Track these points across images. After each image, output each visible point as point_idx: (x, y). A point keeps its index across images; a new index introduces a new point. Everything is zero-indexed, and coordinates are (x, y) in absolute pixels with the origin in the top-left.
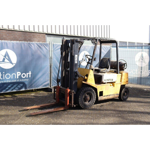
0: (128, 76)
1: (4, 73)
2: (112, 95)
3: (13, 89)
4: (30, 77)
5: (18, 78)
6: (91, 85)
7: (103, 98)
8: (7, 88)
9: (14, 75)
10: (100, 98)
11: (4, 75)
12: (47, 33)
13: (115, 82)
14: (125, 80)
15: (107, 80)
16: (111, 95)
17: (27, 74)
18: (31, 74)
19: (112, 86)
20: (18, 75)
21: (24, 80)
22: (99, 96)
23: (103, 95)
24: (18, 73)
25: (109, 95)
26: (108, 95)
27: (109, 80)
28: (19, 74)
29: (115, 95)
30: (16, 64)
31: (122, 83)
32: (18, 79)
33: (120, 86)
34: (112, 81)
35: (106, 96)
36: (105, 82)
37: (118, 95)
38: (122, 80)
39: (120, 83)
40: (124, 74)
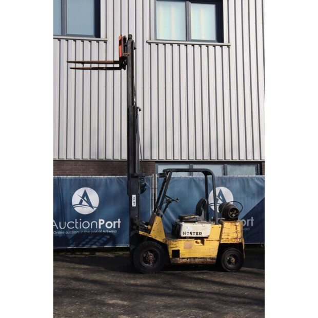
0: (236, 229)
1: (80, 220)
2: (201, 259)
3: (92, 245)
4: (119, 227)
5: (100, 227)
7: (181, 261)
8: (84, 243)
9: (95, 223)
10: (173, 261)
11: (80, 222)
12: (157, 160)
13: (207, 238)
14: (228, 235)
15: (189, 234)
16: (196, 258)
17: (115, 223)
18: (120, 223)
20: (100, 224)
21: (110, 232)
22: (171, 257)
23: (180, 257)
24: (100, 220)
25: (193, 258)
26: (190, 258)
27: (193, 234)
28: (102, 222)
29: (206, 259)
30: (98, 208)
31: (222, 240)
32: (100, 229)
33: (217, 244)
34: (200, 236)
35: (186, 259)
36: (185, 236)
37: (215, 261)
38: (223, 235)
39: (218, 241)
40: (227, 225)
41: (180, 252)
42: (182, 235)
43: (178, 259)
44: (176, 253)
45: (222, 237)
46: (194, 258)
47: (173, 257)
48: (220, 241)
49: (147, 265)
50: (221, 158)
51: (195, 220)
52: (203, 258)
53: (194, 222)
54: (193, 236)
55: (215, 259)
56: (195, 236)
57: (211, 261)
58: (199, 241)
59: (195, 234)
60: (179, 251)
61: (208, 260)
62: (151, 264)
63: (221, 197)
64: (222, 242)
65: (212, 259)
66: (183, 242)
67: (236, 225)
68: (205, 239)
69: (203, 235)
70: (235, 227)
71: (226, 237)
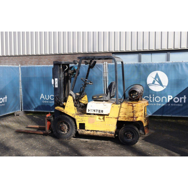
0: (133, 109)
2: (102, 132)
6: (66, 113)
7: (86, 132)
10: (80, 131)
13: (108, 115)
14: (125, 114)
15: (93, 111)
16: (98, 131)
19: (102, 120)
22: (78, 128)
23: (85, 129)
25: (95, 131)
26: (93, 131)
27: (96, 111)
29: (106, 132)
31: (120, 118)
33: (115, 121)
34: (102, 113)
35: (90, 131)
36: (89, 112)
37: (113, 135)
38: (120, 114)
39: (116, 118)
40: (124, 105)
41: (86, 125)
42: (87, 112)
43: (84, 130)
44: (82, 126)
45: (120, 115)
46: (97, 131)
47: (80, 129)
48: (118, 118)
49: (63, 133)
50: (165, 47)
51: (102, 99)
52: (104, 132)
53: (102, 101)
54: (96, 113)
55: (113, 133)
56: (98, 113)
57: (110, 134)
58: (102, 117)
59: (98, 111)
60: (84, 124)
61: (107, 133)
62: (66, 132)
63: (157, 79)
64: (119, 120)
65: (111, 133)
66: (87, 118)
67: (133, 106)
68: (105, 116)
69: (104, 113)
70: (132, 107)
71: (124, 115)
